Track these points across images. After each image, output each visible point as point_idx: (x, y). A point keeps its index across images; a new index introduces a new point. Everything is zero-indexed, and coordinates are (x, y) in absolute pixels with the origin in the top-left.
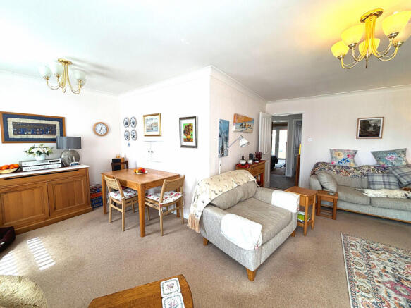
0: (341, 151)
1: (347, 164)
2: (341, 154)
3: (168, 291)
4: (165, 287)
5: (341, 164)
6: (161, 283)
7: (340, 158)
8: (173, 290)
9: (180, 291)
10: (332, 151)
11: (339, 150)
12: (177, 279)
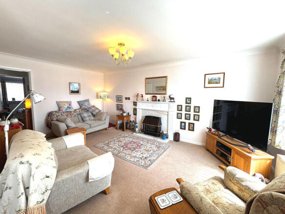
0: (65, 102)
1: (70, 110)
2: (66, 104)
3: (167, 201)
4: (164, 204)
5: (67, 110)
6: (162, 208)
7: (66, 107)
8: (165, 199)
9: (165, 195)
10: (58, 103)
11: (63, 102)
12: (156, 198)
